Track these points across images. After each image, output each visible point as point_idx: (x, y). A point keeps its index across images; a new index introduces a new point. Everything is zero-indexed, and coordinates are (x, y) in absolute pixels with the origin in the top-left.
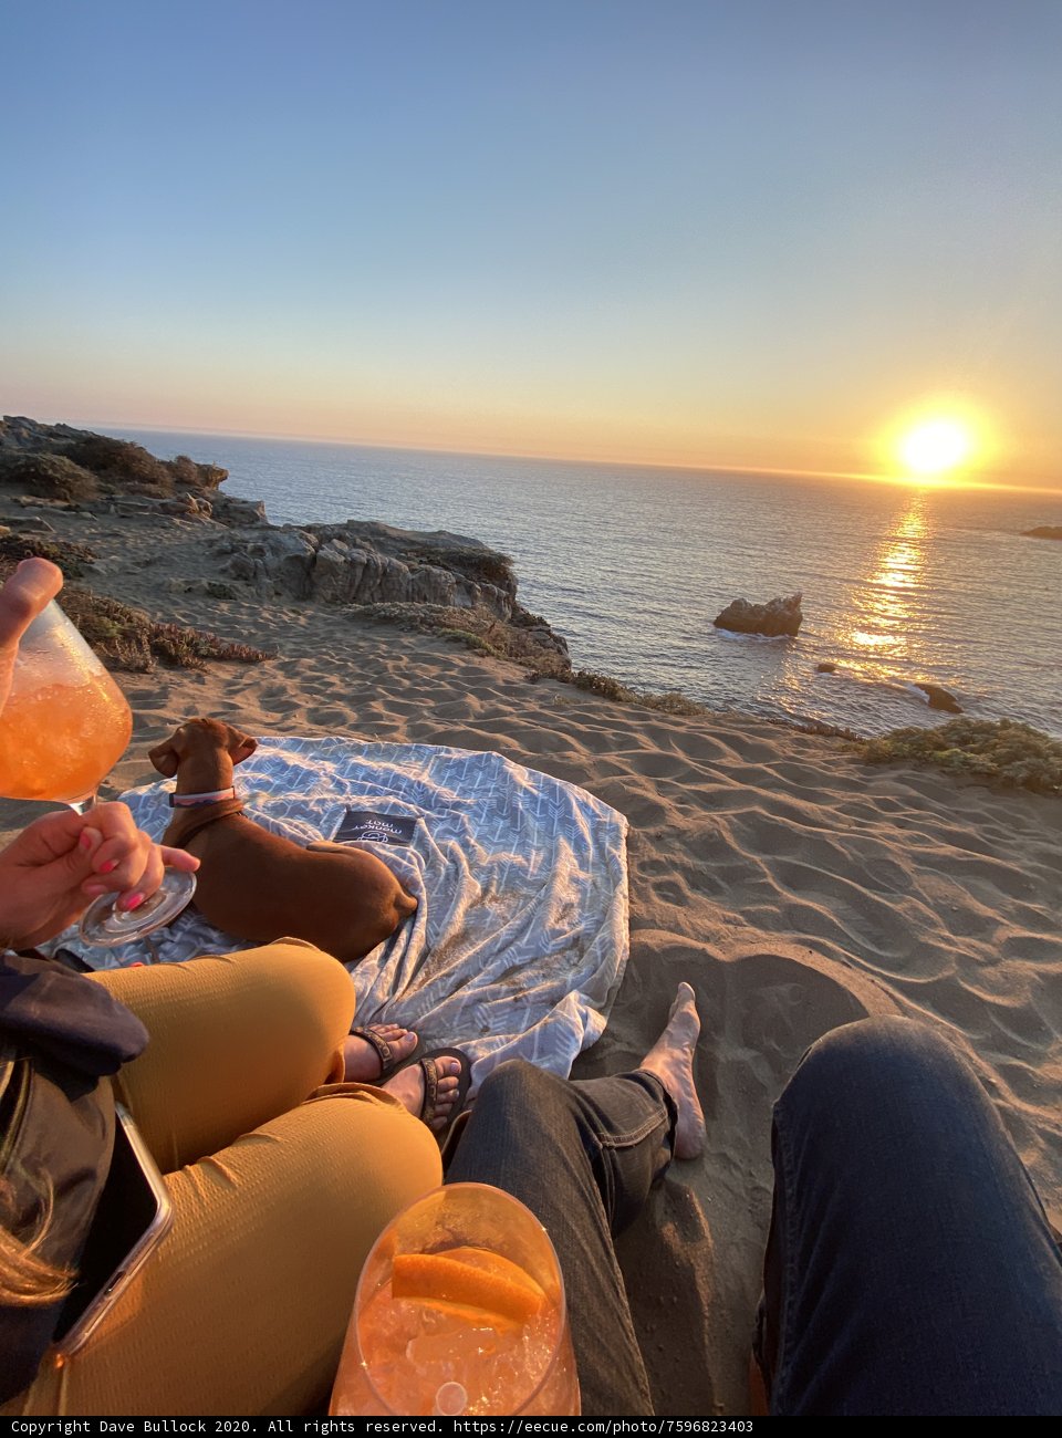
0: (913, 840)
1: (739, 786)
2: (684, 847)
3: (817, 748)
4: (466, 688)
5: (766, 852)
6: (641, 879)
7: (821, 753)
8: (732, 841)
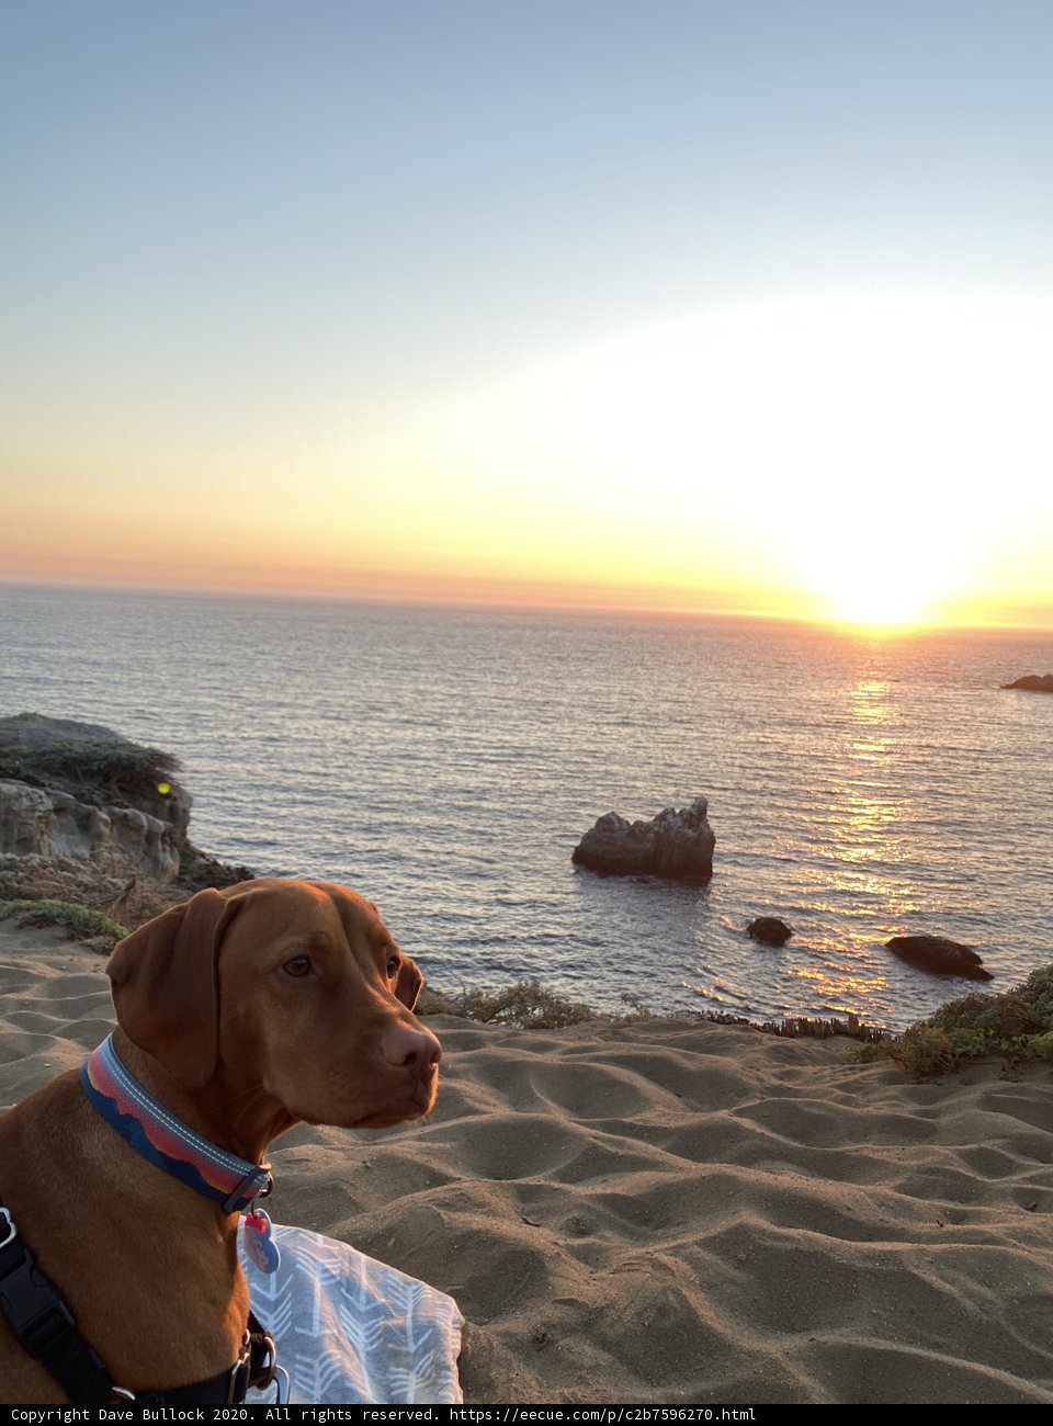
1: (691, 1169)
2: (604, 1358)
3: (815, 1062)
7: (827, 1071)
8: (711, 1314)
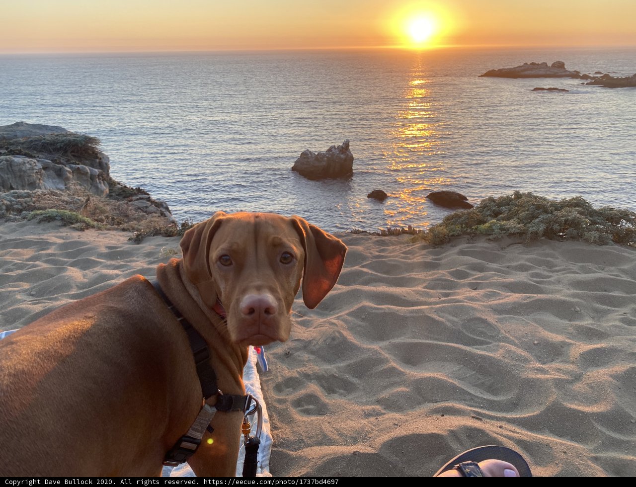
0: (489, 296)
1: (343, 289)
2: (312, 357)
3: (393, 244)
4: (65, 263)
5: (381, 338)
6: (280, 401)
7: (398, 247)
8: (352, 338)
